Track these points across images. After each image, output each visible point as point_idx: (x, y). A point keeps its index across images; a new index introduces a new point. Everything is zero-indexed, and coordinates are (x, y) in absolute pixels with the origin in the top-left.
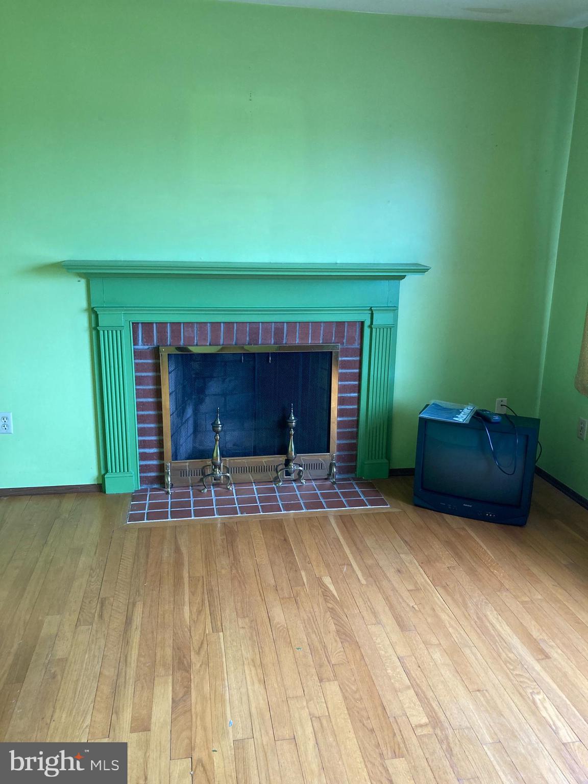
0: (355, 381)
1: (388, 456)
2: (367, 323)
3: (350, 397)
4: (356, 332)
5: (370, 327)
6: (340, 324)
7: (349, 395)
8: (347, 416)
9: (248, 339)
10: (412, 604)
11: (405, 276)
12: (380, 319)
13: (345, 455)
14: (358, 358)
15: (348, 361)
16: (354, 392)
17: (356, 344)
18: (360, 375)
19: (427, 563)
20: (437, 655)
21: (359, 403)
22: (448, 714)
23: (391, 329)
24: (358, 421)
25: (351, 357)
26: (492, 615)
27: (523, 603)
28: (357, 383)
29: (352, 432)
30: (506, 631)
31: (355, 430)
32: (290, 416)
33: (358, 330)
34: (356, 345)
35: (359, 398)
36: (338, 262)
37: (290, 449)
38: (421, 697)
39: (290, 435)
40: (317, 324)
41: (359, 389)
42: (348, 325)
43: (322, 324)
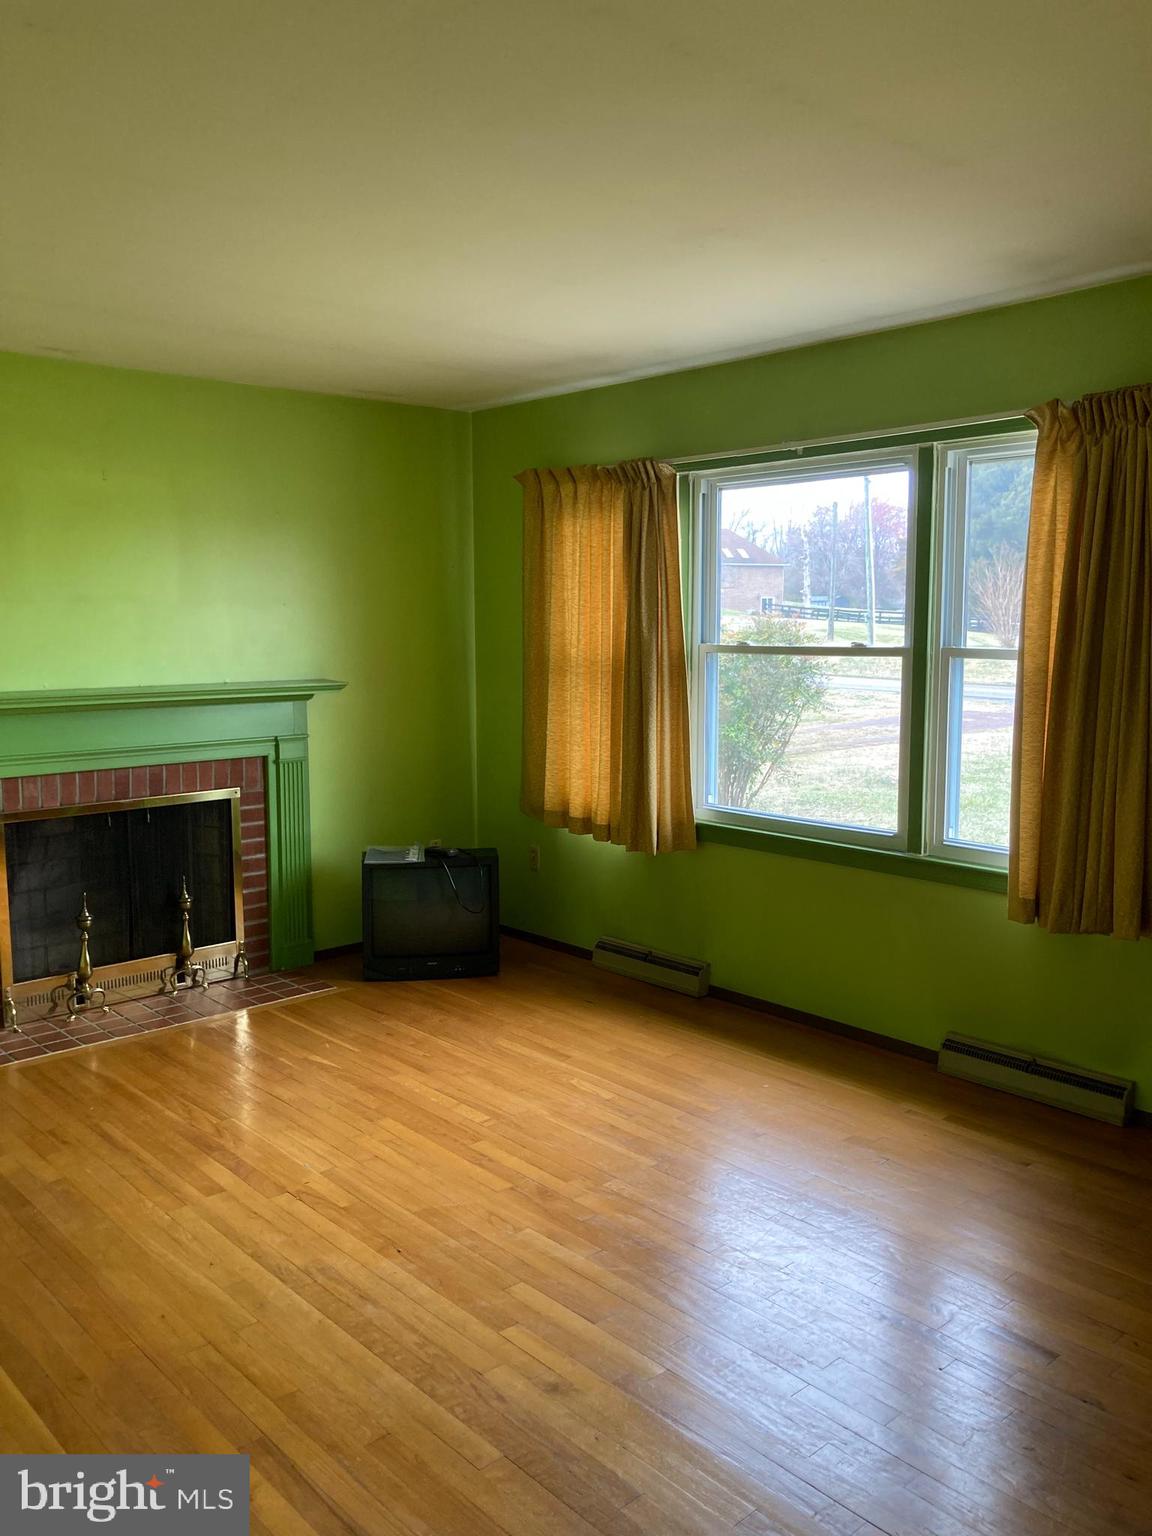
0: (260, 837)
1: (311, 935)
2: (272, 757)
3: (257, 860)
4: (257, 769)
5: (277, 761)
6: (236, 762)
7: (254, 857)
8: (254, 886)
9: (113, 792)
10: (422, 1053)
11: (312, 695)
12: (288, 752)
13: (254, 942)
14: (262, 806)
15: (250, 810)
16: (261, 852)
17: (259, 786)
18: (267, 827)
19: (415, 1021)
20: (470, 1079)
21: (268, 867)
22: (504, 1109)
23: (301, 763)
24: (268, 891)
25: (254, 804)
26: (504, 1043)
27: (528, 1029)
28: (263, 839)
29: (261, 908)
30: (525, 1051)
31: (265, 904)
32: (182, 894)
33: (260, 768)
34: (259, 788)
35: (268, 860)
36: (227, 681)
37: (184, 942)
38: (477, 1107)
39: (183, 921)
40: (205, 764)
41: (267, 846)
42: (247, 762)
43: (213, 764)
